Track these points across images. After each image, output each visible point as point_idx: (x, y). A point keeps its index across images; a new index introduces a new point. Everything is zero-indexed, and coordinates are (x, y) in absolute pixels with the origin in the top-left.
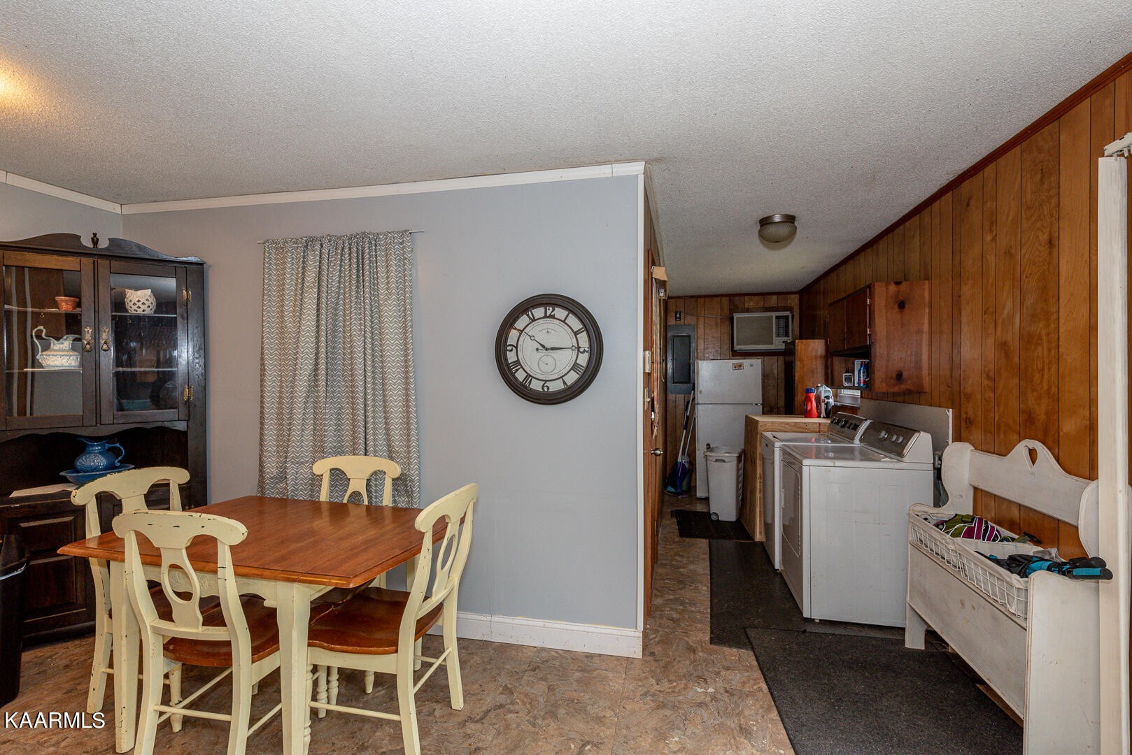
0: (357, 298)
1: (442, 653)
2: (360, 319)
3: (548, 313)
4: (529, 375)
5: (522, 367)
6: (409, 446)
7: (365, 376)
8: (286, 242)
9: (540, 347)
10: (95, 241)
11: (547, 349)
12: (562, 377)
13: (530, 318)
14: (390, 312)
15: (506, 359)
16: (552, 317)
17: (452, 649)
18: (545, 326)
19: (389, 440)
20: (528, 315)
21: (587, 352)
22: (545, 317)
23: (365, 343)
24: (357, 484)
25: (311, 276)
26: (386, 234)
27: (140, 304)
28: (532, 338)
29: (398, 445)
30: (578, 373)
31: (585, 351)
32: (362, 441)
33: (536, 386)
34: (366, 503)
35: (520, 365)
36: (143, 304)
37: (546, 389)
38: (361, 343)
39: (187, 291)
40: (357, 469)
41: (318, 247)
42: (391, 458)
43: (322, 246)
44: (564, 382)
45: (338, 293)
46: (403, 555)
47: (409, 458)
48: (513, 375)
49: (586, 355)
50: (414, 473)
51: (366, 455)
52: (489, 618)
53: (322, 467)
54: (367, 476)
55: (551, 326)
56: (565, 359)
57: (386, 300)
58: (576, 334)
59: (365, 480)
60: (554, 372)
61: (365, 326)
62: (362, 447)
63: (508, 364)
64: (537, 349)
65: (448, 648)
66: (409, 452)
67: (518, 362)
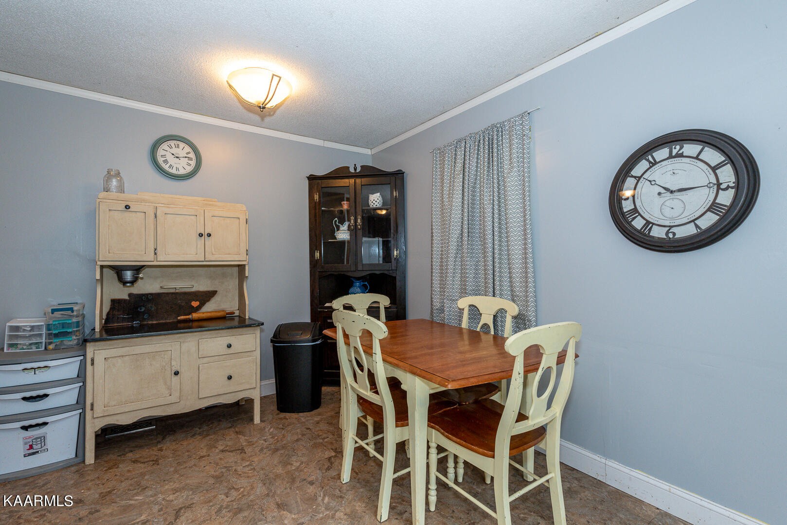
0: (488, 176)
1: (547, 474)
2: (490, 192)
3: (674, 152)
4: (648, 223)
5: (640, 215)
6: (527, 292)
7: (493, 235)
8: (445, 147)
9: (663, 191)
10: (355, 169)
11: (672, 192)
12: (693, 221)
13: (650, 162)
14: (512, 182)
15: (621, 208)
16: (681, 156)
17: (554, 475)
18: (670, 167)
19: (511, 286)
20: (648, 160)
21: (732, 188)
22: (671, 157)
23: (493, 209)
24: (487, 319)
25: (459, 166)
26: (509, 120)
27: (374, 202)
28: (653, 183)
29: (519, 290)
30: (717, 214)
31: (728, 187)
32: (491, 285)
33: (658, 233)
34: (492, 333)
35: (638, 212)
36: (376, 201)
37: (671, 235)
38: (490, 210)
39: (396, 191)
40: (488, 306)
41: (463, 145)
42: (514, 301)
43: (466, 143)
44: (697, 226)
45: (476, 175)
46: (500, 374)
47: (527, 301)
48: (629, 223)
49: (732, 192)
50: (531, 315)
51: (494, 296)
52: (603, 460)
53: (464, 303)
54: (493, 313)
55: (677, 166)
56: (700, 200)
57: (509, 173)
58: (714, 169)
59: (493, 316)
60: (682, 216)
61: (493, 197)
62: (491, 290)
63: (623, 213)
64: (659, 194)
65: (551, 473)
66: (527, 296)
67: (635, 210)
